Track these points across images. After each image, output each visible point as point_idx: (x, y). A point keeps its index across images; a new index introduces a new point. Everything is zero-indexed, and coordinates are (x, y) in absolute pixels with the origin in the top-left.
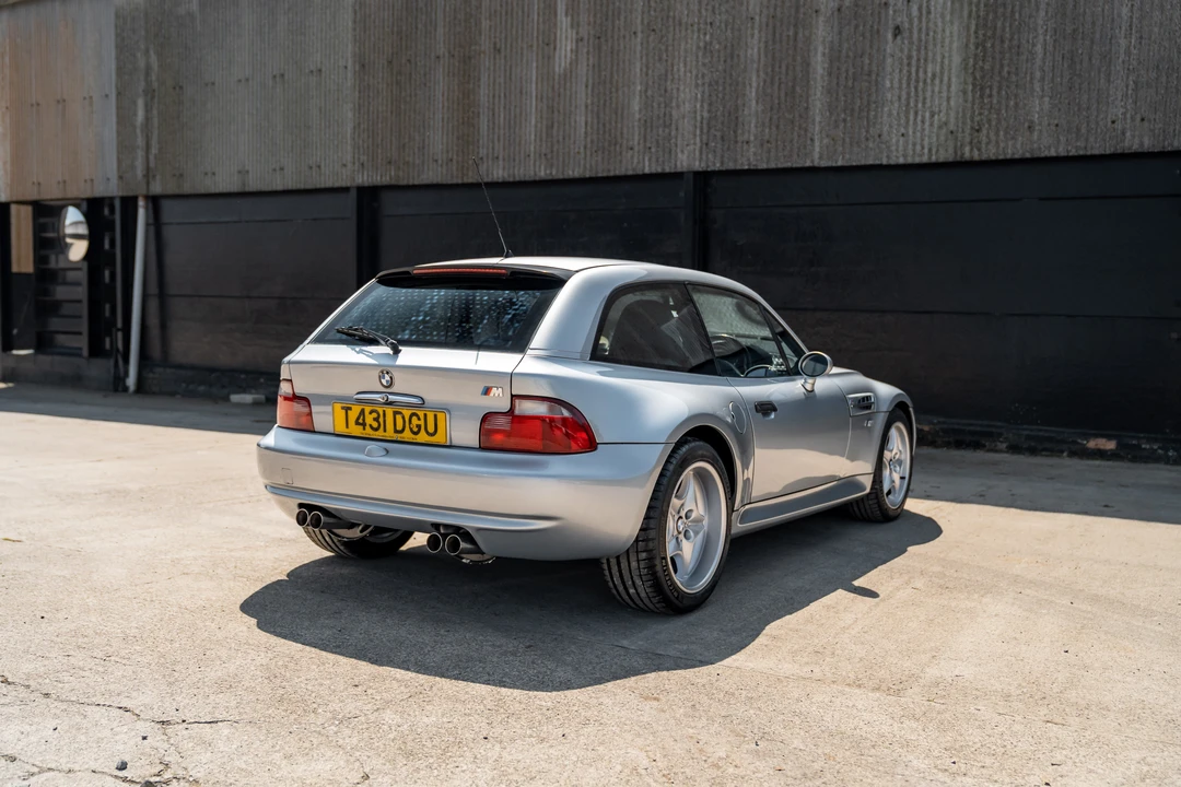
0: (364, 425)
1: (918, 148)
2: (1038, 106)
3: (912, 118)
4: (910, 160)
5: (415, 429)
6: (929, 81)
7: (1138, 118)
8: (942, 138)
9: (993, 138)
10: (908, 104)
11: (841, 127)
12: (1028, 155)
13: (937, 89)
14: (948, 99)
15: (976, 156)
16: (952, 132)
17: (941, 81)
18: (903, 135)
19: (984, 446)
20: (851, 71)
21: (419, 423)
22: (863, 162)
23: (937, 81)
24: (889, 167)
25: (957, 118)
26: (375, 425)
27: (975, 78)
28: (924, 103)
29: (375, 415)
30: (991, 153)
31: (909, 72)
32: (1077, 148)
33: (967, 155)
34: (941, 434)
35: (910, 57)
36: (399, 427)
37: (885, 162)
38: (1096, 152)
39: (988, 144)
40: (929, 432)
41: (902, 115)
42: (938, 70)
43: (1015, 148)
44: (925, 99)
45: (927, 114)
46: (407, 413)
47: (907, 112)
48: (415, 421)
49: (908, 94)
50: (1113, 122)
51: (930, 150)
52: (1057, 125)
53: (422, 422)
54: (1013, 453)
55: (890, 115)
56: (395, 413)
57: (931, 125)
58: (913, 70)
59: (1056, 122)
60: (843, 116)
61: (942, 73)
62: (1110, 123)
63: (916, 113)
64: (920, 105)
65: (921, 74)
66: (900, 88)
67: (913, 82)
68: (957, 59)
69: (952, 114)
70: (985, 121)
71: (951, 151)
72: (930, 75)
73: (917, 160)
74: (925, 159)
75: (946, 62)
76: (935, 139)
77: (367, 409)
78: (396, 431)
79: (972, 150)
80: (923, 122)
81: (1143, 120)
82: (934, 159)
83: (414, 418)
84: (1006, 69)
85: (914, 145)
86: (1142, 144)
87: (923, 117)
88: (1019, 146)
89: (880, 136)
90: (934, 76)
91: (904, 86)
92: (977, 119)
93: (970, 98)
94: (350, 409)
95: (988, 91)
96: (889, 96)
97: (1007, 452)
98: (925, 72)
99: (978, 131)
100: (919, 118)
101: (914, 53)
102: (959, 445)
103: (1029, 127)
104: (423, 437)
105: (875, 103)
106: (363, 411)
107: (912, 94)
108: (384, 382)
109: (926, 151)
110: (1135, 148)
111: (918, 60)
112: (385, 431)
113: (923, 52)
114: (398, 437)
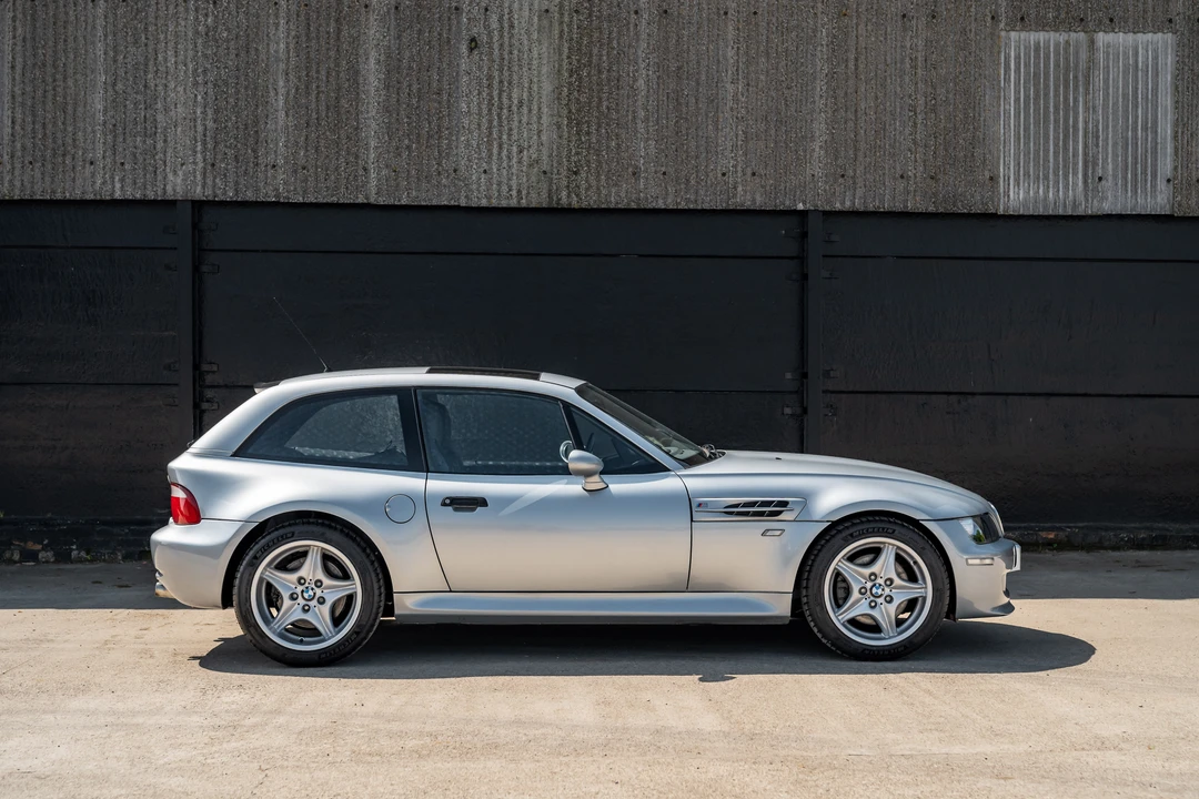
1: (505, 188)
2: (643, 149)
3: (495, 151)
4: (494, 203)
6: (515, 108)
7: (749, 171)
8: (534, 179)
9: (594, 183)
10: (491, 134)
11: (405, 156)
12: (633, 206)
13: (525, 120)
14: (540, 132)
15: (575, 204)
16: (545, 172)
17: (530, 111)
18: (485, 172)
20: (415, 87)
22: (434, 203)
23: (525, 110)
24: (469, 209)
25: (550, 156)
27: (570, 112)
28: (509, 135)
30: (590, 200)
31: (490, 95)
32: (688, 200)
33: (564, 201)
35: (490, 78)
37: (463, 203)
38: (706, 206)
39: (587, 189)
41: (483, 147)
42: (525, 96)
43: (618, 195)
44: (510, 129)
45: (515, 149)
47: (490, 143)
49: (490, 122)
50: (724, 174)
51: (519, 192)
52: (664, 173)
55: (468, 145)
57: (520, 162)
58: (495, 93)
59: (663, 169)
60: (406, 142)
61: (530, 101)
62: (720, 175)
63: (500, 147)
64: (505, 137)
65: (505, 101)
66: (480, 114)
67: (495, 108)
68: (547, 87)
69: (545, 152)
70: (583, 162)
71: (544, 195)
72: (516, 102)
73: (504, 203)
74: (513, 203)
75: (535, 88)
76: (525, 179)
79: (569, 196)
80: (509, 158)
81: (754, 174)
82: (524, 203)
84: (605, 103)
85: (499, 184)
86: (754, 200)
87: (509, 152)
88: (623, 194)
89: (455, 171)
90: (521, 103)
91: (485, 112)
92: (574, 159)
93: (566, 134)
95: (585, 127)
96: (466, 122)
98: (510, 98)
99: (576, 173)
100: (505, 152)
101: (496, 74)
103: (634, 174)
105: (447, 129)
107: (495, 123)
109: (514, 193)
110: (748, 204)
111: (501, 82)
113: (506, 73)
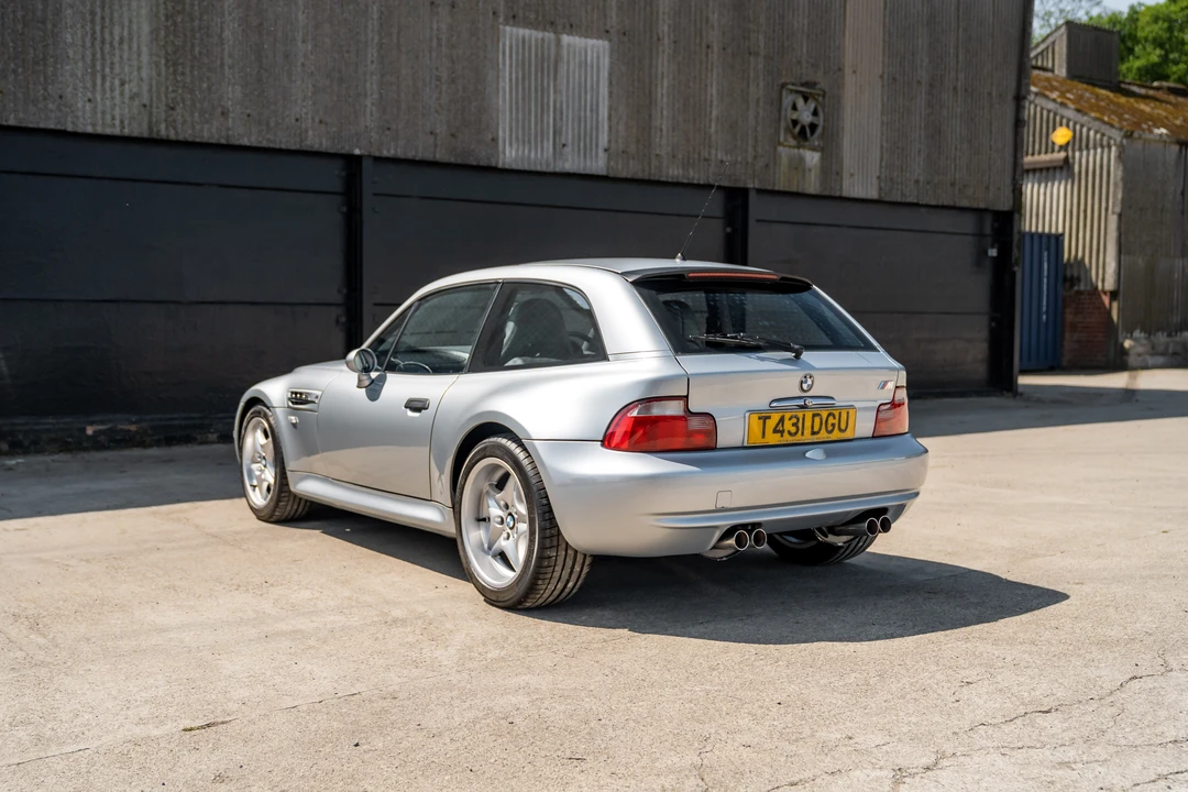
0: (782, 432)
1: (108, 117)
2: (232, 93)
3: (99, 81)
4: (99, 130)
5: (830, 428)
6: (116, 44)
7: (317, 120)
8: (135, 111)
9: (189, 119)
10: (94, 66)
11: (11, 78)
12: (223, 141)
13: (125, 56)
14: (139, 68)
15: (172, 136)
16: (145, 106)
17: (130, 48)
18: (89, 100)
19: (195, 439)
20: (20, 14)
21: (834, 421)
22: (42, 125)
23: (126, 47)
24: (75, 135)
25: (150, 90)
26: (793, 430)
27: (167, 52)
28: (112, 69)
29: (794, 420)
30: (186, 134)
31: (94, 33)
32: (268, 140)
33: (163, 133)
34: (150, 432)
35: (93, 13)
36: (816, 429)
37: (70, 128)
38: (283, 146)
39: (183, 124)
40: (136, 432)
41: (88, 78)
42: (126, 34)
43: (209, 132)
44: (112, 63)
45: (117, 82)
46: (824, 414)
47: (94, 74)
48: (831, 420)
49: (94, 55)
50: (297, 120)
51: (122, 122)
52: (249, 115)
53: (836, 421)
54: (223, 443)
55: (73, 75)
56: (814, 416)
57: (122, 94)
58: (98, 28)
59: (248, 111)
60: (12, 65)
61: (131, 39)
62: (293, 121)
63: (104, 78)
64: (107, 70)
65: (107, 36)
66: (83, 46)
67: (98, 43)
68: (146, 28)
69: (145, 88)
70: (179, 99)
71: (145, 125)
72: (117, 38)
73: (108, 131)
74: (117, 131)
75: (135, 27)
76: (127, 111)
77: (787, 416)
78: (813, 433)
79: (167, 128)
80: (112, 90)
81: (321, 122)
82: (126, 132)
83: (831, 418)
84: (197, 49)
85: (103, 113)
86: (321, 144)
87: (112, 84)
88: (214, 130)
89: (61, 97)
90: (121, 41)
91: (88, 44)
92: (173, 95)
93: (163, 73)
94: (769, 418)
95: (180, 68)
96: (71, 53)
97: (218, 442)
98: (111, 34)
99: (173, 109)
100: (108, 84)
101: (98, 10)
102: (170, 441)
103: (223, 113)
104: (836, 435)
105: (52, 57)
106: (782, 420)
107: (98, 56)
108: (805, 386)
109: (117, 122)
110: (316, 147)
111: (103, 18)
112: (803, 434)
113: (107, 11)
114: (815, 438)
